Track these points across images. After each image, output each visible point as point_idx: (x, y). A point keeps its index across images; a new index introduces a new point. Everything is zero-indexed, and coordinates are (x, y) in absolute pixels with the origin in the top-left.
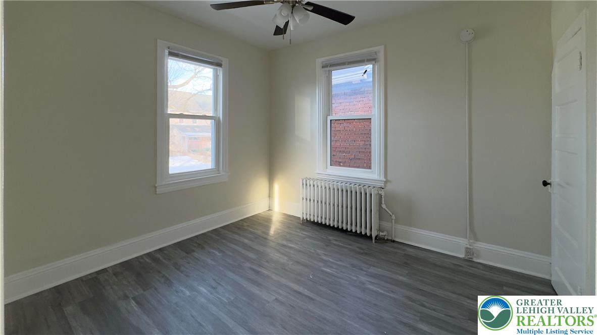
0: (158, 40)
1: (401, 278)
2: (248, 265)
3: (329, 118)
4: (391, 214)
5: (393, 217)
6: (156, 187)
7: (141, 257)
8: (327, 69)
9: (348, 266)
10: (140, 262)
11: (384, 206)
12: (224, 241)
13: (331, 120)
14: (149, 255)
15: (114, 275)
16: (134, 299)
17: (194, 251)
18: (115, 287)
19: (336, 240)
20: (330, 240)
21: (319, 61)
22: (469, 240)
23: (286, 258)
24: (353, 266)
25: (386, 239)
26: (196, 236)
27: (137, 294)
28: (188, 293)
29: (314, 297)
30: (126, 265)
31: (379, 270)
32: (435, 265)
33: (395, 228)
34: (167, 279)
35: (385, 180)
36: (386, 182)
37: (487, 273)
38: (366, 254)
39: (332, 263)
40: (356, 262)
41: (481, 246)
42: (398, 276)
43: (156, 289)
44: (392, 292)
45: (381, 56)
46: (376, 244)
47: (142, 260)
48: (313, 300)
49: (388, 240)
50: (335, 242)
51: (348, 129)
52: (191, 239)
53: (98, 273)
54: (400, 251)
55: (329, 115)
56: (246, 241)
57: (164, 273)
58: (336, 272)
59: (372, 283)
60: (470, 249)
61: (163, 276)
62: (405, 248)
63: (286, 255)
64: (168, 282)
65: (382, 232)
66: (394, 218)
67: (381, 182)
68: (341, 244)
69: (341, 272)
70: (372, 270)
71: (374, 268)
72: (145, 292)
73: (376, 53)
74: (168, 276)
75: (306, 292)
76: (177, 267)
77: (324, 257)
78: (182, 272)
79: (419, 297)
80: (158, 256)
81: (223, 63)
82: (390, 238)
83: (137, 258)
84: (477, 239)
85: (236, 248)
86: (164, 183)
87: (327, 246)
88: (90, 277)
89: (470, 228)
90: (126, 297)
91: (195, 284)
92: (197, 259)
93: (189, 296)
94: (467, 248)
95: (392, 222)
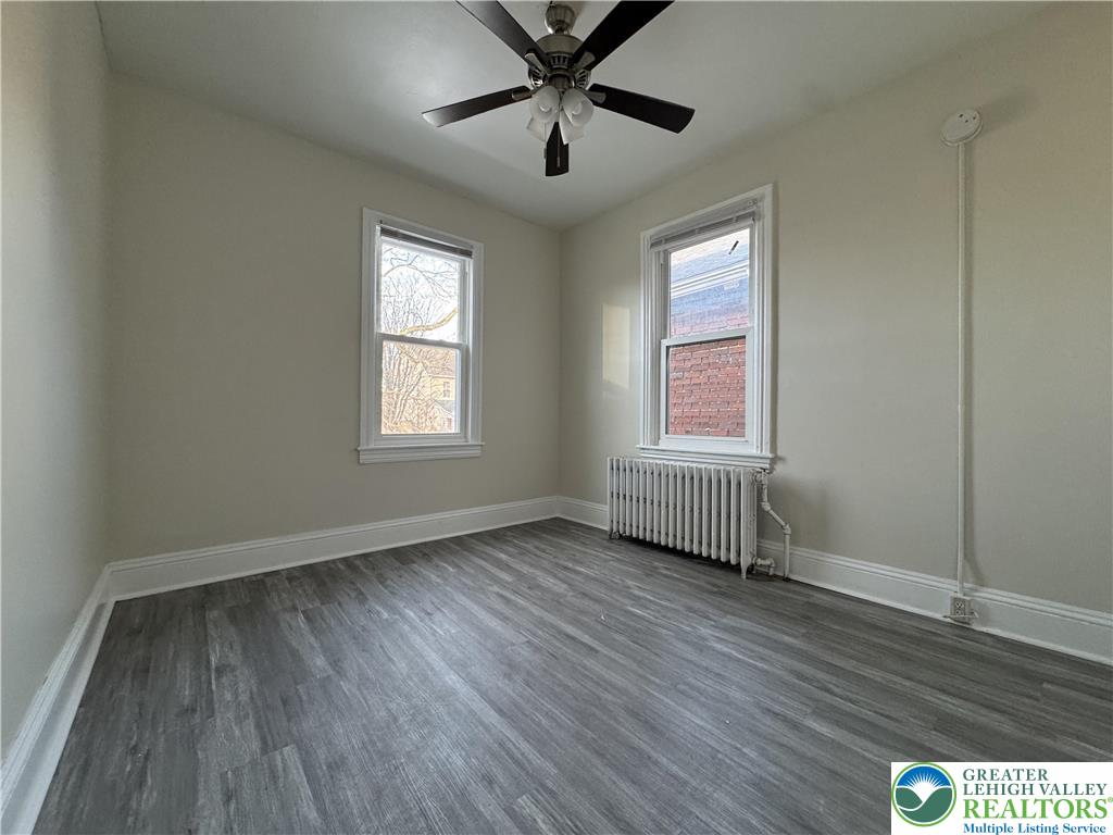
0: (365, 209)
1: (787, 639)
2: (496, 589)
3: (665, 343)
4: (783, 523)
5: (788, 530)
6: (359, 452)
7: (334, 561)
8: (661, 248)
9: (681, 609)
10: (330, 569)
11: (767, 506)
12: (465, 553)
13: (668, 348)
14: (345, 560)
15: (287, 578)
16: (304, 612)
17: (414, 562)
18: (284, 595)
19: (666, 568)
20: (656, 568)
21: (647, 235)
22: (962, 583)
23: (564, 586)
24: (690, 609)
25: (771, 574)
26: (425, 544)
27: (311, 606)
28: (385, 615)
29: (599, 649)
30: (310, 570)
31: (744, 621)
32: (875, 627)
33: (791, 554)
34: (361, 593)
35: (770, 456)
36: (774, 460)
37: (1006, 654)
38: (723, 594)
39: (650, 601)
40: (698, 605)
41: (989, 596)
42: (780, 635)
43: (340, 604)
44: (762, 659)
45: (767, 207)
46: (749, 581)
47: (333, 566)
48: (597, 652)
49: (775, 576)
50: (665, 572)
51: (716, 381)
52: (414, 546)
53: (267, 574)
54: (799, 597)
55: (665, 337)
56: (503, 556)
57: (359, 585)
58: (654, 616)
59: (720, 640)
60: (964, 601)
61: (357, 589)
62: (811, 592)
63: (565, 582)
64: (361, 598)
65: (764, 559)
66: (789, 532)
67: (765, 461)
68: (675, 575)
69: (664, 617)
70: (729, 620)
71: (733, 618)
72: (323, 607)
73: (755, 201)
74: (363, 590)
75: (586, 639)
76: (382, 579)
77: (637, 592)
78: (386, 588)
79: (821, 675)
80: (358, 562)
81: (474, 251)
82: (780, 574)
83: (327, 562)
84: (981, 581)
85: (483, 563)
86: (372, 446)
87: (647, 575)
88: (254, 579)
89: (965, 555)
90: (294, 609)
91: (401, 604)
92: (414, 572)
93: (387, 620)
94: (955, 599)
95: (784, 542)
